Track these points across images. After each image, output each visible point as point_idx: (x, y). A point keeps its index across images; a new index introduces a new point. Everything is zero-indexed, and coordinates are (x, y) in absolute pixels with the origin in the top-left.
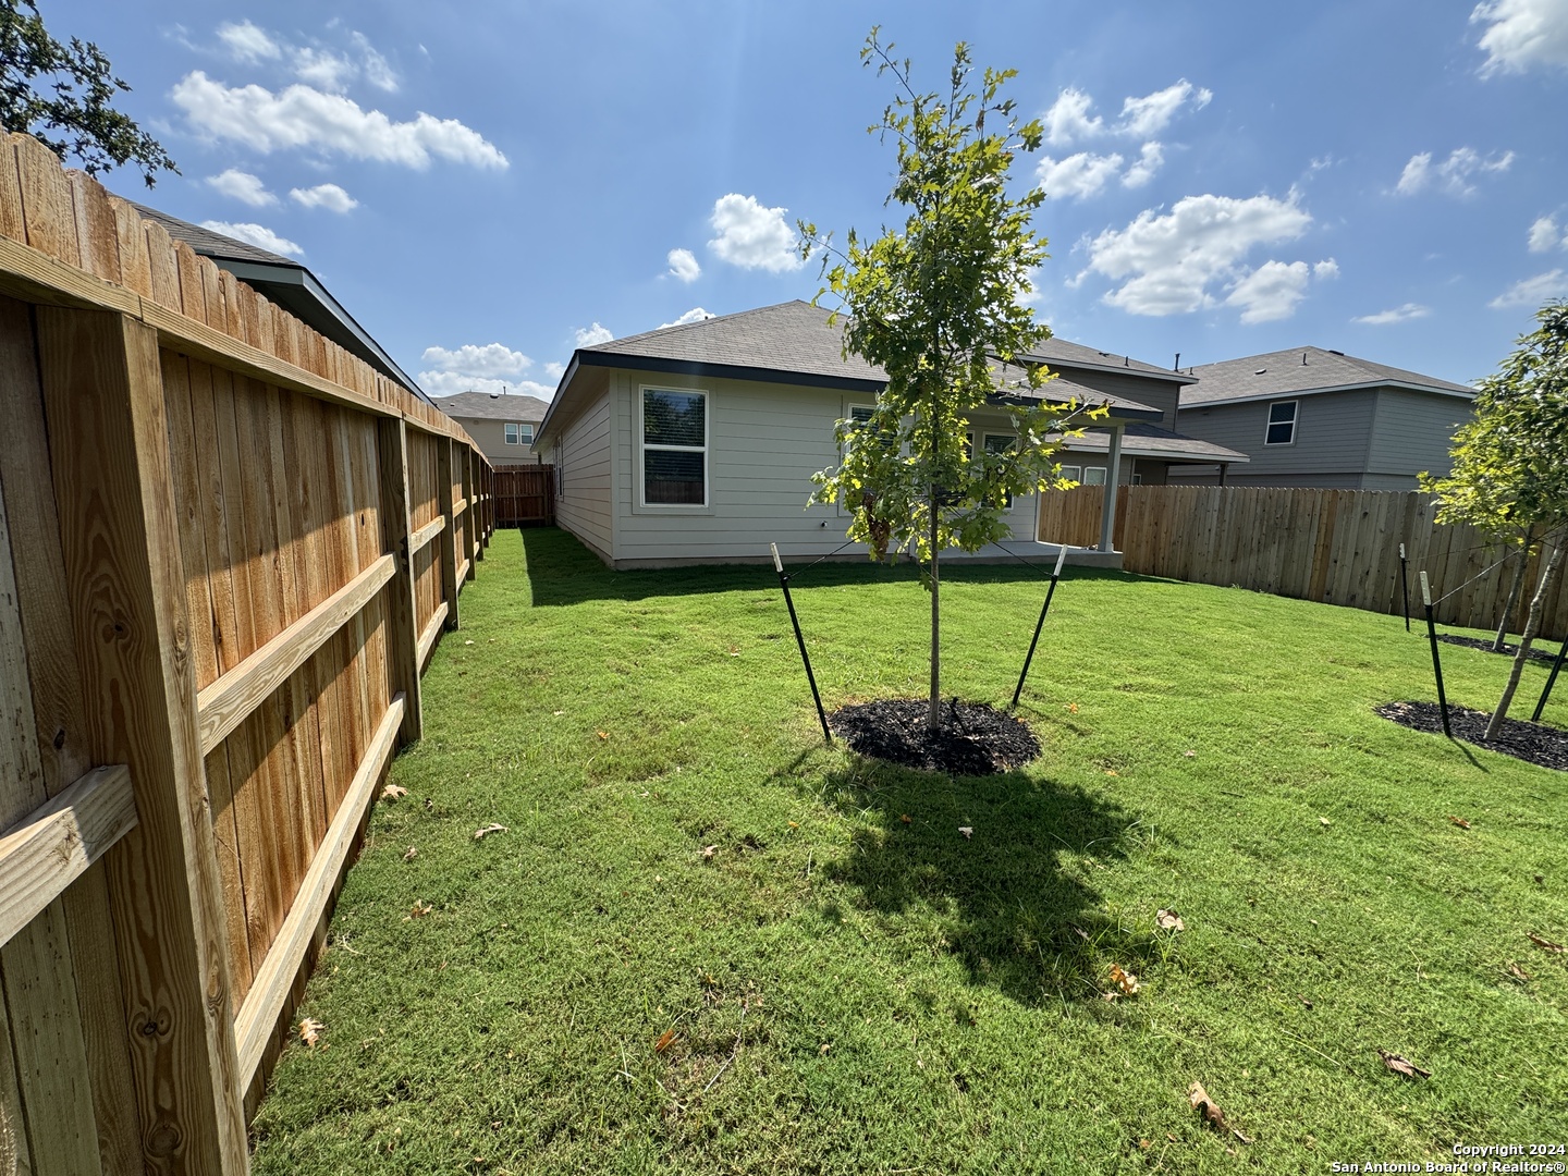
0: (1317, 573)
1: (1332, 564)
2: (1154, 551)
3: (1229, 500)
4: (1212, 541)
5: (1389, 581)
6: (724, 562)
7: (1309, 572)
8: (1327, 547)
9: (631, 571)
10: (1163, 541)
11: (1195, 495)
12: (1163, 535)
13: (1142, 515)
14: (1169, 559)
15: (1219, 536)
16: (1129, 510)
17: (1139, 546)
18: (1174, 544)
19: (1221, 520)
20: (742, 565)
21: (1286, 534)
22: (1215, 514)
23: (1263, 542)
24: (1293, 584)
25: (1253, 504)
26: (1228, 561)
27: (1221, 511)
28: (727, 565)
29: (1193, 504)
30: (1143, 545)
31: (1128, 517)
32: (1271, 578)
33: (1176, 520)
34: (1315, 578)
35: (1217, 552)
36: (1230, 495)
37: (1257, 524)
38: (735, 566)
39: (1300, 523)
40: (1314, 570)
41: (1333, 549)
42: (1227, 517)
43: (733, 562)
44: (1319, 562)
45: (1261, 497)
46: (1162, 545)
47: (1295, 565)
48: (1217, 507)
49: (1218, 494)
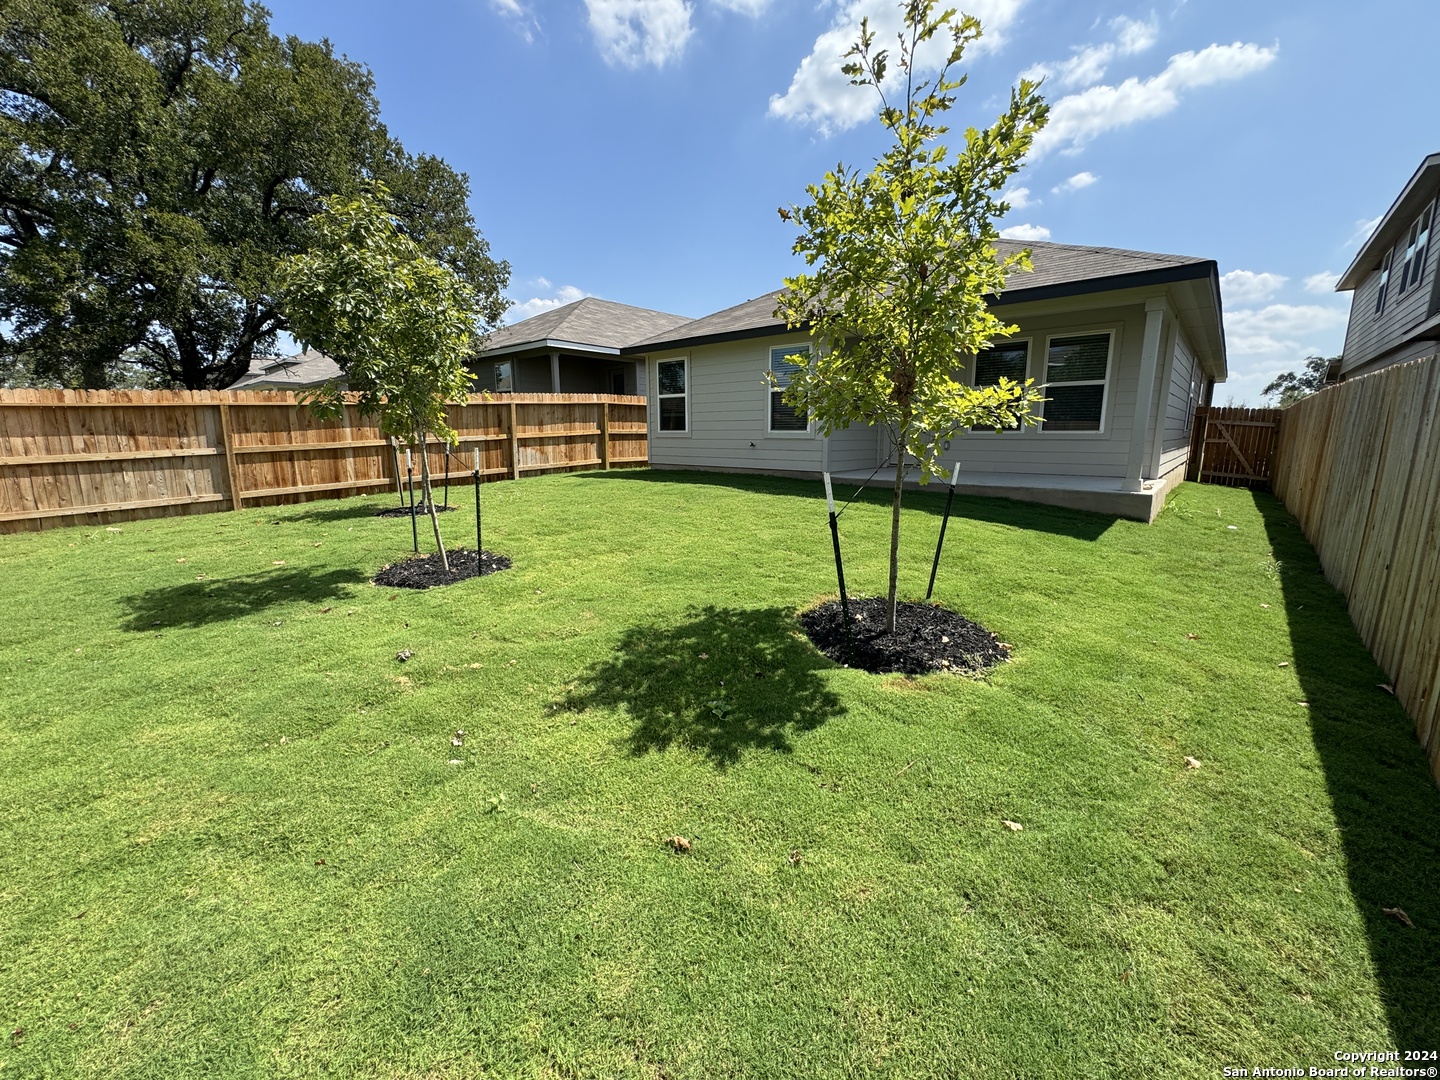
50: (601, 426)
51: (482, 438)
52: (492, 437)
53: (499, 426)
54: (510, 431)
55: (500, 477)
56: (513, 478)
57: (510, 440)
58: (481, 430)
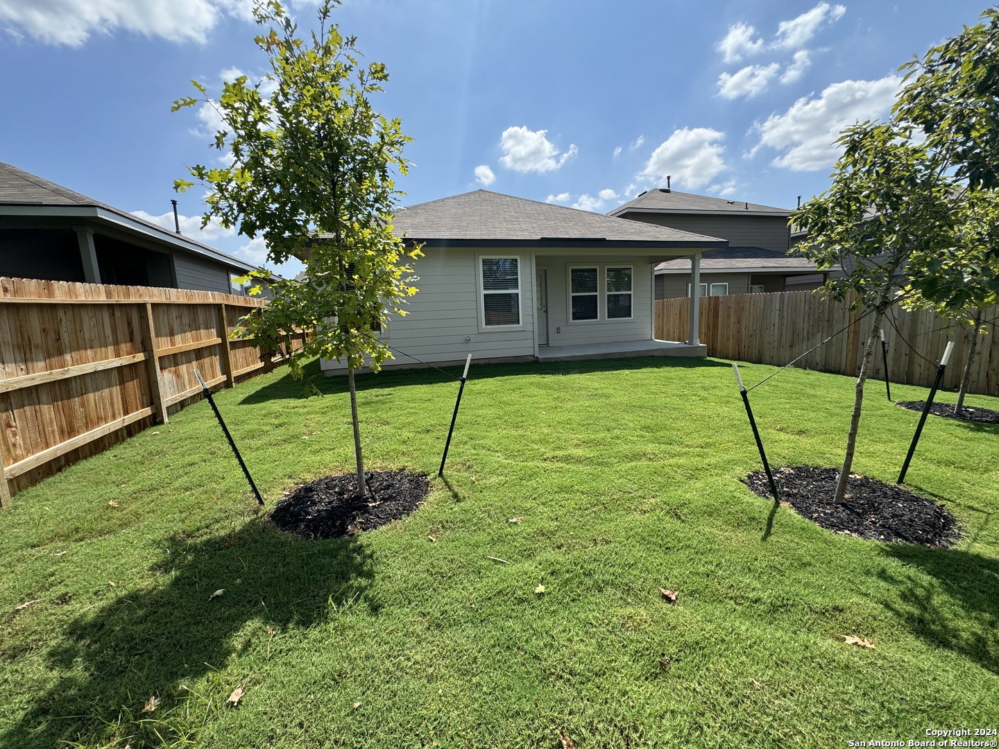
0: (850, 353)
1: (860, 346)
2: (739, 342)
3: (786, 301)
4: (776, 333)
5: (903, 357)
6: (398, 368)
7: (844, 354)
8: (856, 333)
9: (334, 377)
10: (743, 334)
11: (763, 299)
12: (743, 330)
13: (729, 316)
14: (749, 347)
15: (781, 329)
16: (720, 313)
17: (728, 339)
18: (751, 336)
19: (781, 317)
20: (411, 369)
21: (826, 324)
22: (777, 312)
23: (810, 332)
24: (834, 363)
25: (803, 304)
26: (788, 346)
27: (781, 310)
28: (401, 370)
29: (762, 307)
30: (731, 338)
31: (720, 319)
32: (818, 359)
33: (751, 319)
34: (850, 357)
35: (780, 341)
36: (786, 298)
37: (806, 319)
38: (407, 370)
39: (836, 316)
40: (848, 351)
41: (861, 335)
42: (785, 315)
43: (404, 368)
44: (851, 345)
45: (807, 297)
46: (743, 338)
47: (834, 348)
48: (777, 308)
49: (778, 298)
50: (222, 334)
51: (114, 363)
52: (125, 360)
53: (131, 340)
54: (146, 347)
55: (140, 426)
56: (162, 422)
57: (148, 363)
58: (111, 349)
